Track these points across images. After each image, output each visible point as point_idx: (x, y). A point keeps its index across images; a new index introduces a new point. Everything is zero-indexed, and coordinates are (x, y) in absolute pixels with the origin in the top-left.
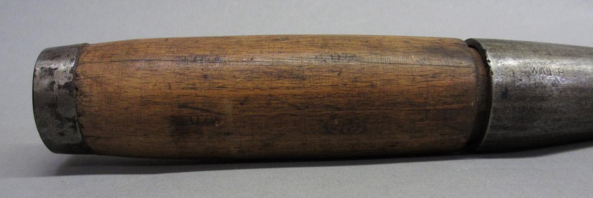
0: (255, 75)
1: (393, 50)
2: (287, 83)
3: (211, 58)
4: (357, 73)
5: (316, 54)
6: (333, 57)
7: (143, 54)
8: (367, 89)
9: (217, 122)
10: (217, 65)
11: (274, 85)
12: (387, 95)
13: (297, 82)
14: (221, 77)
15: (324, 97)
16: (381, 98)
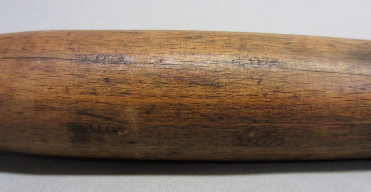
0: (163, 80)
1: (319, 55)
2: (199, 91)
3: (115, 58)
4: (279, 82)
5: (235, 57)
6: (253, 62)
7: (40, 51)
8: (290, 100)
9: (120, 130)
10: (121, 67)
11: (185, 93)
12: (311, 108)
13: (211, 90)
14: (126, 81)
15: (241, 108)
16: (304, 111)
